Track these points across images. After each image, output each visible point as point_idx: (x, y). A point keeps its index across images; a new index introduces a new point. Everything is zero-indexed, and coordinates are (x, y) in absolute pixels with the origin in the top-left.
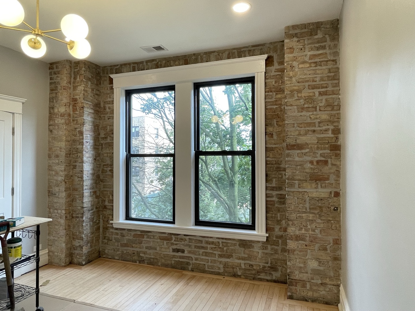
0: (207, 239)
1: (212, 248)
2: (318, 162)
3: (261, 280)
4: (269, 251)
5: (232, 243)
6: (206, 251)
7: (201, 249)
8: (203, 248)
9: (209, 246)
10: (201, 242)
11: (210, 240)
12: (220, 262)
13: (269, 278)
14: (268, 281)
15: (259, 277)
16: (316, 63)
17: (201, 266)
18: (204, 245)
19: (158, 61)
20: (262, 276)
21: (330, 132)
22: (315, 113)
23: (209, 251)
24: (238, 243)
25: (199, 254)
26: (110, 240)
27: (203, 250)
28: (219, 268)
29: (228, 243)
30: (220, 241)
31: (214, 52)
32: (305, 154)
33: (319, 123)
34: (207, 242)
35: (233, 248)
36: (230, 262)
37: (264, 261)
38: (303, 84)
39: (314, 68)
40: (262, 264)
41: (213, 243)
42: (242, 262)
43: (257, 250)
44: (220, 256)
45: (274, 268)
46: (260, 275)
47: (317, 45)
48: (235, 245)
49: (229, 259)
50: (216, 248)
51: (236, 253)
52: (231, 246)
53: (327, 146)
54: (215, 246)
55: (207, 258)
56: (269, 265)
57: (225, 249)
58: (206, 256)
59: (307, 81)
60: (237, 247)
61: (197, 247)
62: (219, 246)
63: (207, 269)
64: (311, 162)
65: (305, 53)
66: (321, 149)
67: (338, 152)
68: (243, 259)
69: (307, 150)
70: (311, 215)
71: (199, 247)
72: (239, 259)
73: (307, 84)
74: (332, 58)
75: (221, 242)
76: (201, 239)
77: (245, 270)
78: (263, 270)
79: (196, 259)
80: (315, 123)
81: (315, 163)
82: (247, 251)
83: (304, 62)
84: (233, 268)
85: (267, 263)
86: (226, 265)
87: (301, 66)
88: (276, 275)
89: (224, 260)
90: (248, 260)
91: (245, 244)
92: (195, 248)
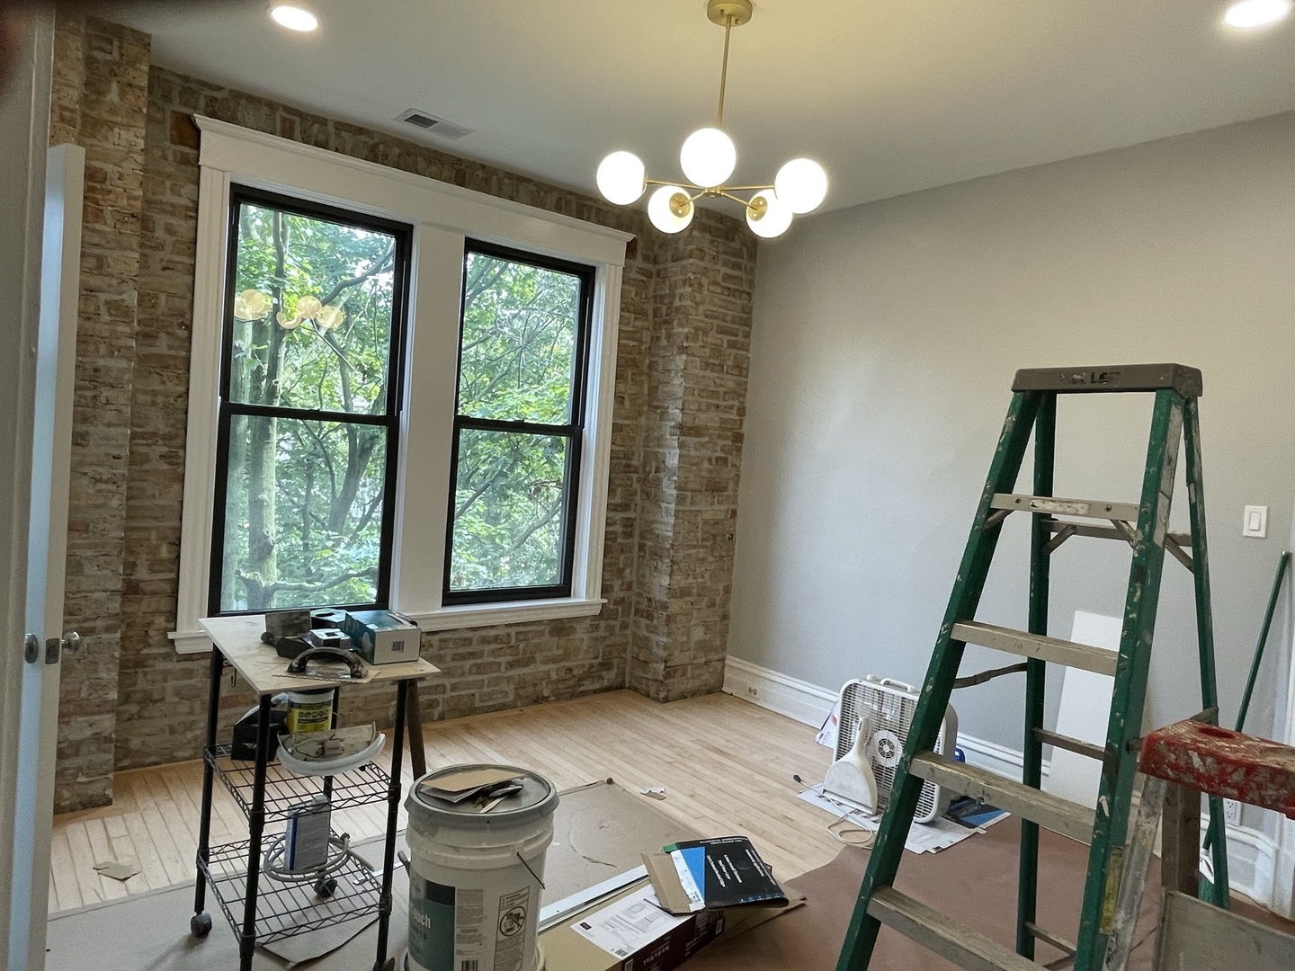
0: (483, 633)
1: (493, 653)
2: (717, 459)
3: (584, 694)
4: (601, 633)
5: (536, 631)
6: (479, 661)
7: (468, 659)
8: (472, 655)
9: (487, 648)
10: (469, 641)
11: (492, 633)
12: (509, 679)
13: (597, 686)
14: (595, 692)
15: (582, 689)
16: (729, 289)
17: (465, 700)
18: (475, 648)
19: (376, 140)
20: (588, 685)
21: (735, 411)
22: (721, 375)
23: (486, 659)
24: (548, 629)
25: (463, 674)
26: (157, 701)
27: (472, 662)
28: (506, 694)
29: (528, 632)
30: (513, 631)
31: (529, 181)
32: (703, 445)
33: (725, 393)
34: (484, 641)
35: (537, 640)
36: (529, 674)
37: (591, 656)
38: (711, 321)
39: (725, 298)
40: (587, 662)
41: (496, 639)
42: (552, 666)
43: (581, 636)
44: (511, 665)
45: (606, 665)
46: (583, 685)
47: (733, 259)
48: (542, 633)
49: (526, 669)
50: (502, 648)
51: (542, 651)
52: (533, 638)
53: (729, 434)
54: (500, 646)
55: (480, 677)
56: (600, 660)
57: (522, 646)
58: (478, 673)
59: (716, 318)
60: (547, 638)
61: (457, 657)
62: (509, 642)
63: (477, 704)
64: (710, 460)
65: (718, 267)
66: (723, 439)
67: (740, 444)
68: (555, 660)
69: (707, 439)
70: (701, 550)
71: (462, 657)
72: (547, 661)
73: (716, 322)
74: (747, 290)
75: (513, 635)
76: (469, 634)
77: (558, 681)
78: (589, 674)
79: (454, 688)
80: (718, 393)
81: (714, 462)
82: (563, 642)
83: (715, 283)
84: (535, 685)
85: (597, 657)
86: (521, 684)
87: (712, 288)
88: (610, 676)
89: (516, 672)
90: (563, 660)
91: (560, 627)
92: (453, 660)
